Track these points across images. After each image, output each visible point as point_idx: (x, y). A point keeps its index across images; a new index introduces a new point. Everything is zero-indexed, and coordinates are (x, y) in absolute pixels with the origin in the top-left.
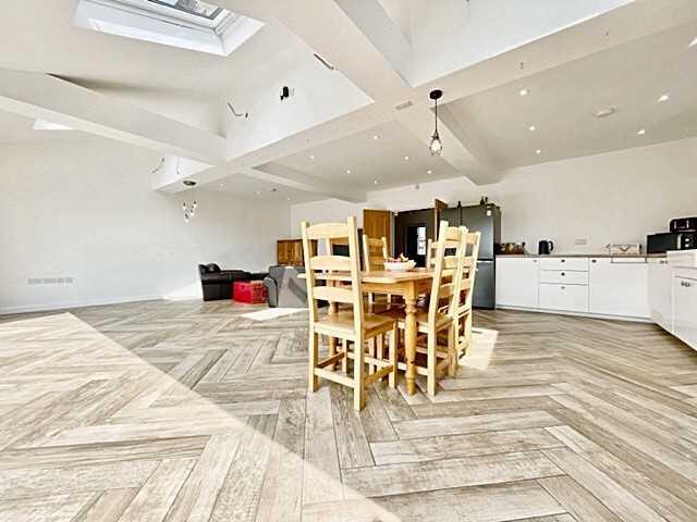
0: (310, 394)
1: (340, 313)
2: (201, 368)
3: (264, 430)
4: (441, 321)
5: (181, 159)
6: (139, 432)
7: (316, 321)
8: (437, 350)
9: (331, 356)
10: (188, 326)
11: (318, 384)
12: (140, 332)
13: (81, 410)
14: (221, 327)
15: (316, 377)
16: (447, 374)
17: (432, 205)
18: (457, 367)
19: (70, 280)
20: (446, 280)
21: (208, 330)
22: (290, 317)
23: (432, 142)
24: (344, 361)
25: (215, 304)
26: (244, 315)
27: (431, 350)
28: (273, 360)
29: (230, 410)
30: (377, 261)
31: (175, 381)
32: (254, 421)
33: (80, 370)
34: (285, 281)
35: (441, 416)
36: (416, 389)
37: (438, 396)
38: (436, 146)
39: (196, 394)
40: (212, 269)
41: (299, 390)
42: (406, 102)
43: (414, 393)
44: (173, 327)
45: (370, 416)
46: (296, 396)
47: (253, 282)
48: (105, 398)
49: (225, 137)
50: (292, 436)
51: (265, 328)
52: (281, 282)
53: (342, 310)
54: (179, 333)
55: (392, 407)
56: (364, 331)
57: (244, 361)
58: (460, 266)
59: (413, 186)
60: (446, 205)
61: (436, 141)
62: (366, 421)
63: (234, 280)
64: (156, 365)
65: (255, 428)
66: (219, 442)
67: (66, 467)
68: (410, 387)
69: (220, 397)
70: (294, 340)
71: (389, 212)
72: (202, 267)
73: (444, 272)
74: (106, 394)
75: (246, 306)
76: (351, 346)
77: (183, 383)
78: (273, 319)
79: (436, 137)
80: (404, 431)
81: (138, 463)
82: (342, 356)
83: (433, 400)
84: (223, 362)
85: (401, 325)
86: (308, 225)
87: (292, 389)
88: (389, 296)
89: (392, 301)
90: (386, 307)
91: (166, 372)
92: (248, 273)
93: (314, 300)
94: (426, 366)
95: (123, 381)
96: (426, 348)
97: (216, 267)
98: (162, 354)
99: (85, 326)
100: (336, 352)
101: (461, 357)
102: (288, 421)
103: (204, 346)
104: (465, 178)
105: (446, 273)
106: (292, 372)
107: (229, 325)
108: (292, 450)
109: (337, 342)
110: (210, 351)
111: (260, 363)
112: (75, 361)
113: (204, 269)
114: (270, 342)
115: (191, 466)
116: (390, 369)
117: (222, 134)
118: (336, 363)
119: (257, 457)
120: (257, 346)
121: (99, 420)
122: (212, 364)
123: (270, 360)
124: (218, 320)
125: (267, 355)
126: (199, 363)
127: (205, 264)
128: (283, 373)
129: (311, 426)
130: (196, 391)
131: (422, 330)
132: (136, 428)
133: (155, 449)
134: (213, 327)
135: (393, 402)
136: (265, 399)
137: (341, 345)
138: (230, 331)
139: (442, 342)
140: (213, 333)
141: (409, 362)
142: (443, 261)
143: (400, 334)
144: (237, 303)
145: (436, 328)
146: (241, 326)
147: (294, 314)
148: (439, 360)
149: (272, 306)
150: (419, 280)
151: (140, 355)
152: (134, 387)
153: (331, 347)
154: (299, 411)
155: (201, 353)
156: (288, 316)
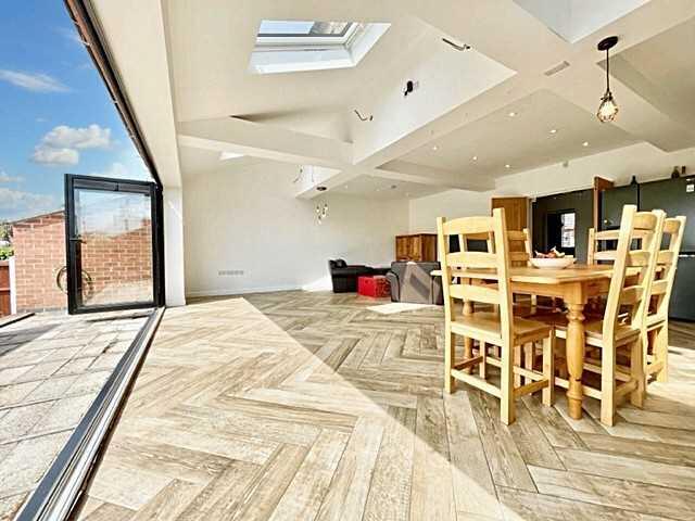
0: (447, 395)
1: (476, 314)
2: (340, 353)
3: (405, 422)
4: (623, 334)
5: (315, 168)
6: (302, 401)
7: (453, 320)
8: (615, 370)
9: (466, 358)
10: (325, 314)
11: (456, 386)
12: (290, 317)
13: (261, 375)
14: (351, 318)
15: (452, 378)
16: (629, 402)
17: (591, 184)
18: (645, 395)
19: (242, 273)
20: (629, 281)
21: (340, 319)
22: (414, 313)
23: (602, 105)
24: (482, 366)
25: (344, 296)
26: (369, 308)
27: (607, 369)
28: (404, 354)
29: (371, 397)
30: (518, 256)
31: (321, 362)
32: (395, 411)
33: (256, 343)
34: (407, 277)
35: (627, 455)
36: (583, 414)
37: (617, 428)
38: (608, 109)
39: (339, 376)
40: (340, 264)
41: (434, 389)
42: (562, 62)
43: (580, 418)
44: (313, 314)
45: (522, 433)
46: (432, 395)
47: (375, 277)
48: (275, 368)
49: (351, 142)
50: (435, 435)
51: (390, 321)
52: (403, 277)
53: (479, 310)
54: (318, 320)
55: (550, 428)
56: (513, 337)
57: (376, 352)
58: (652, 263)
59: (561, 164)
60: (612, 183)
61: (610, 103)
62: (518, 438)
63: (358, 275)
64: (305, 345)
65: (396, 417)
66: (366, 424)
67: (258, 417)
68: (575, 409)
69: (361, 382)
70: (421, 336)
71: (525, 198)
72: (332, 262)
73: (629, 269)
74: (274, 364)
75: (370, 300)
76: (490, 350)
77: (329, 364)
78: (396, 314)
79: (608, 98)
80: (574, 462)
81: (305, 426)
82: (480, 360)
83: (611, 431)
84: (358, 350)
85: (560, 334)
86: (444, 220)
87: (427, 386)
88: (534, 297)
89: (538, 303)
90: (529, 309)
91: (314, 353)
92: (371, 268)
93: (451, 298)
94: (599, 388)
95: (285, 356)
96: (600, 366)
97: (343, 262)
98: (309, 337)
99: (253, 309)
100: (472, 356)
101: (650, 381)
102: (427, 417)
103: (340, 334)
104: (647, 143)
105: (631, 272)
106: (424, 369)
107: (358, 315)
108: (437, 449)
109: (473, 344)
110: (345, 339)
111: (391, 356)
112: (251, 335)
113: (334, 264)
114: (397, 336)
115: (346, 441)
116: (545, 384)
117: (349, 140)
118: (472, 367)
119: (402, 447)
120: (385, 338)
121: (273, 385)
122: (349, 351)
123: (400, 353)
124: (348, 311)
125: (398, 348)
126: (338, 349)
127: (334, 259)
128: (414, 368)
129: (454, 428)
130: (339, 373)
131: (593, 341)
132: (299, 397)
133: (316, 418)
134: (344, 317)
135: (551, 423)
136: (401, 391)
137: (478, 348)
138: (359, 322)
139: (623, 361)
140: (345, 323)
141: (573, 379)
142: (628, 256)
143: (560, 344)
144: (362, 296)
145: (615, 342)
146: (368, 318)
147: (418, 310)
148: (618, 383)
149: (393, 301)
150: (589, 281)
151: (293, 336)
152: (291, 363)
153: (467, 349)
154: (438, 410)
155: (339, 340)
156: (411, 311)
